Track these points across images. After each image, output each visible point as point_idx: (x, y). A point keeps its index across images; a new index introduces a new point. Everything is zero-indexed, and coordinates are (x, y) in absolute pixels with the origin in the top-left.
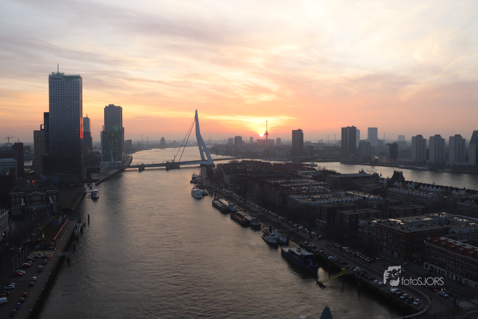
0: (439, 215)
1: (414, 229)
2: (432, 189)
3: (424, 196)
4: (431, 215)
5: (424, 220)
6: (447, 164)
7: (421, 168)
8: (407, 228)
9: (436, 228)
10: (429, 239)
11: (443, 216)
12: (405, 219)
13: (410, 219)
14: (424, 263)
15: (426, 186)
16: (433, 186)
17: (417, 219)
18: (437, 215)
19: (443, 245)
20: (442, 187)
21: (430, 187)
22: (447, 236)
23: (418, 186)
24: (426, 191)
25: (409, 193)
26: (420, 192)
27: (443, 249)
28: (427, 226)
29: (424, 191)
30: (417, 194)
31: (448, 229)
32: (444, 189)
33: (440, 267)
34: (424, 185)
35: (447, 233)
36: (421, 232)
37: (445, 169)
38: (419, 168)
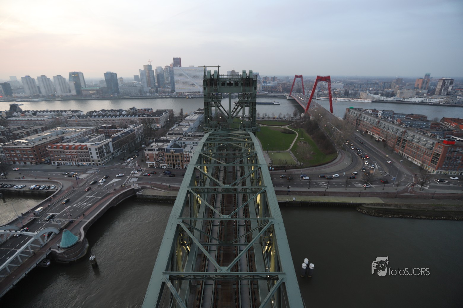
0: (55, 129)
1: (37, 143)
2: (47, 114)
3: (41, 119)
4: (50, 131)
5: (45, 135)
6: (57, 95)
7: (37, 100)
8: (31, 144)
9: (54, 139)
10: (49, 146)
11: (59, 130)
12: (29, 138)
13: (34, 137)
14: (52, 162)
15: (42, 112)
16: (47, 111)
17: (39, 136)
18: (54, 130)
19: (61, 148)
20: (54, 111)
21: (45, 112)
22: (63, 141)
23: (35, 113)
24: (43, 116)
25: (29, 119)
26: (37, 117)
27: (61, 150)
28: (46, 139)
29: (41, 116)
30: (35, 119)
31: (63, 137)
32: (56, 112)
33: (63, 160)
34: (40, 112)
35: (63, 140)
36: (43, 143)
37: (56, 99)
38: (35, 100)
